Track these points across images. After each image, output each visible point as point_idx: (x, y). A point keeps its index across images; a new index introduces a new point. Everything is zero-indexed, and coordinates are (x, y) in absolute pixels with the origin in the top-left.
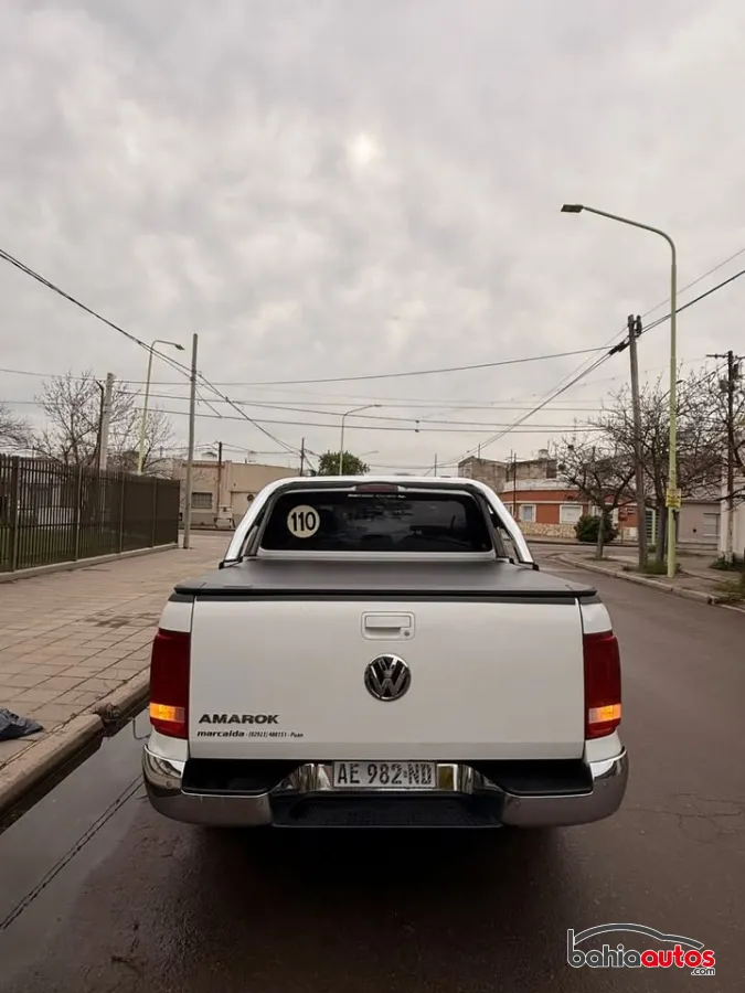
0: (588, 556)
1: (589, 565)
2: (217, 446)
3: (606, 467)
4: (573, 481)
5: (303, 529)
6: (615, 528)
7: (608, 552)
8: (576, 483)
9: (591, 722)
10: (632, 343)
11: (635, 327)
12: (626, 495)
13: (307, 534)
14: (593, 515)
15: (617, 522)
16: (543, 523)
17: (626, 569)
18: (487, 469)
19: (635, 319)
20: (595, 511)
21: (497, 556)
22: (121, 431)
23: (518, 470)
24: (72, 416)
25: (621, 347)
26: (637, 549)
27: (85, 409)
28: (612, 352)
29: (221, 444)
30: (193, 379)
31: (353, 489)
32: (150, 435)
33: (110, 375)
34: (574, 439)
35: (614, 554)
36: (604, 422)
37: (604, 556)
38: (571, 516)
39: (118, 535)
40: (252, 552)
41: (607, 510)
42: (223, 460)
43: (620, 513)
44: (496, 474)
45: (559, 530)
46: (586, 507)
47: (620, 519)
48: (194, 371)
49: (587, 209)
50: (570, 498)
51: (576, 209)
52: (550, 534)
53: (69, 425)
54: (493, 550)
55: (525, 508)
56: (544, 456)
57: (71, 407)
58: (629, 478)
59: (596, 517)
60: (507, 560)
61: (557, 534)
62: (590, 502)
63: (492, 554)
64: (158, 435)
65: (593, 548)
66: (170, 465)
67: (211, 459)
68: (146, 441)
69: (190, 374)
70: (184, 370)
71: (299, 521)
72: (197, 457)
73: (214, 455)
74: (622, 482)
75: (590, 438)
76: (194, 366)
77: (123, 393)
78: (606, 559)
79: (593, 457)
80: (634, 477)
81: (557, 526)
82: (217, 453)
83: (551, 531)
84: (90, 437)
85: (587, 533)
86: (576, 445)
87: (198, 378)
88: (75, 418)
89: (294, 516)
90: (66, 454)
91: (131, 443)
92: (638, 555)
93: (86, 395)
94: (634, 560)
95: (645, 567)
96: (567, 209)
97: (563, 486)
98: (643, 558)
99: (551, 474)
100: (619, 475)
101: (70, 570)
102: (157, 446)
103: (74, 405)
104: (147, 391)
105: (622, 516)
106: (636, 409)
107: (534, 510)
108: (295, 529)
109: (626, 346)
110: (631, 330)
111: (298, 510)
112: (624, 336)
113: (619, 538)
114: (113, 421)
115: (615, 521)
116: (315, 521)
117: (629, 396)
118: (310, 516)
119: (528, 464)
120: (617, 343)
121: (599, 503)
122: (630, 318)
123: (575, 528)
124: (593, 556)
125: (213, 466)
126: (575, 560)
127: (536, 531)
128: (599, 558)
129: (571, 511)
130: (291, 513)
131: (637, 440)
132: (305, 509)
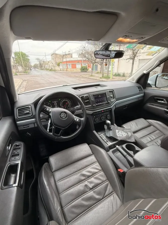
1: (90, 77)
16: (73, 68)
18: (58, 56)
44: (60, 57)
46: (81, 64)
47: (88, 66)
52: (75, 71)
55: (69, 65)
56: (70, 53)
59: (84, 66)
78: (93, 76)
81: (76, 69)
83: (75, 70)
85: (83, 70)
107: (71, 65)
113: (88, 71)
123: (80, 69)
127: (72, 70)
129: (79, 65)
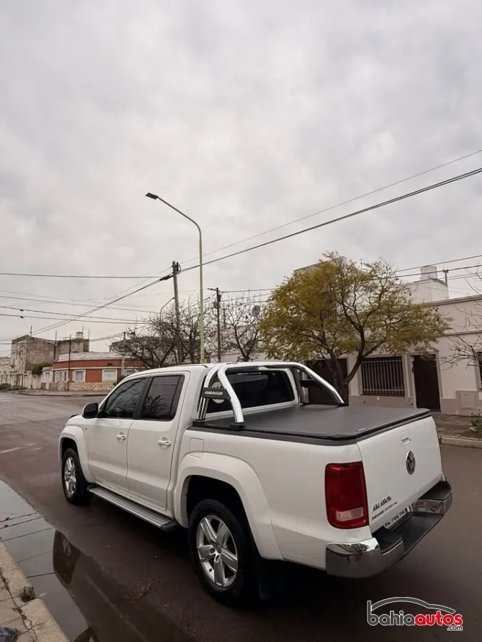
10: (174, 276)
11: (176, 268)
16: (91, 382)
18: (40, 345)
19: (176, 264)
23: (63, 346)
25: (168, 277)
28: (161, 280)
38: (110, 376)
44: (46, 349)
45: (101, 386)
46: (119, 370)
50: (109, 365)
51: (155, 197)
52: (96, 389)
55: (78, 372)
56: (80, 337)
61: (101, 389)
81: (100, 384)
83: (96, 387)
96: (149, 195)
107: (85, 373)
109: (171, 277)
110: (174, 270)
120: (165, 275)
122: (174, 263)
123: (112, 384)
127: (86, 388)
129: (110, 373)
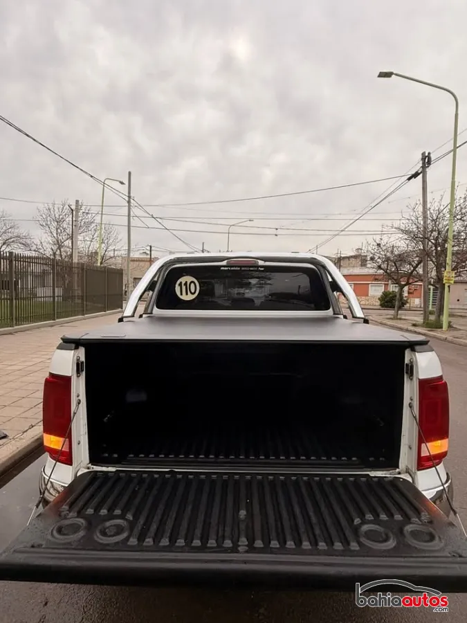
0: (388, 317)
1: (389, 322)
2: (149, 248)
3: (402, 258)
4: (379, 267)
5: (187, 294)
6: (405, 299)
7: (401, 314)
8: (382, 269)
9: (422, 455)
10: (424, 172)
11: (426, 160)
12: (414, 277)
13: (190, 297)
14: (391, 290)
15: (407, 295)
17: (414, 325)
19: (427, 155)
20: (393, 288)
21: (334, 314)
22: (87, 238)
23: (342, 261)
24: (57, 229)
25: (415, 175)
26: (422, 312)
27: (65, 225)
28: (409, 179)
29: (151, 247)
30: (129, 202)
31: (224, 263)
32: (106, 241)
33: (77, 202)
34: (381, 239)
35: (405, 315)
36: (403, 227)
37: (399, 317)
38: (376, 291)
39: (83, 303)
40: (149, 311)
41: (402, 287)
42: (153, 257)
43: (409, 289)
45: (368, 301)
46: (386, 285)
47: (409, 293)
48: (129, 197)
49: (397, 75)
50: (376, 280)
51: (387, 75)
52: (363, 303)
53: (55, 235)
54: (331, 309)
56: (359, 253)
57: (56, 223)
58: (417, 265)
59: (393, 291)
60: (342, 316)
61: (367, 303)
62: (390, 282)
63: (330, 312)
64: (111, 241)
65: (392, 312)
66: (119, 260)
67: (145, 256)
68: (103, 245)
69: (127, 198)
70: (122, 196)
71: (184, 288)
72: (135, 255)
73: (147, 254)
74: (412, 269)
75: (392, 239)
76: (129, 193)
77: (87, 213)
78: (400, 319)
79: (392, 252)
80: (422, 264)
81: (367, 298)
82: (149, 252)
83: (363, 300)
84: (68, 243)
85: (386, 302)
86: (383, 243)
87: (132, 201)
88: (59, 231)
89: (180, 284)
90: (54, 254)
91: (95, 246)
92: (422, 315)
93: (65, 215)
94: (420, 320)
95: (427, 323)
96: (382, 75)
97: (372, 271)
98: (426, 318)
99: (364, 263)
100: (410, 264)
101: (52, 326)
102: (111, 248)
103: (57, 222)
104: (102, 211)
105: (411, 291)
106: (425, 218)
108: (181, 294)
109: (419, 174)
110: (424, 163)
111: (183, 280)
112: (418, 167)
113: (408, 305)
114: (82, 232)
115: (405, 294)
116: (196, 288)
117: (420, 209)
118: (192, 285)
119: (349, 258)
120: (413, 172)
121: (397, 282)
122: (423, 154)
123: (379, 299)
124: (392, 317)
125: (147, 261)
126: (379, 319)
128: (395, 318)
129: (377, 288)
130: (178, 282)
131: (425, 239)
132: (188, 279)
